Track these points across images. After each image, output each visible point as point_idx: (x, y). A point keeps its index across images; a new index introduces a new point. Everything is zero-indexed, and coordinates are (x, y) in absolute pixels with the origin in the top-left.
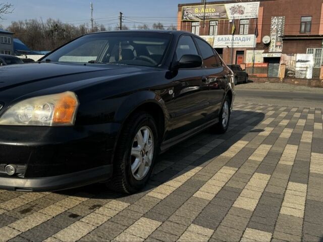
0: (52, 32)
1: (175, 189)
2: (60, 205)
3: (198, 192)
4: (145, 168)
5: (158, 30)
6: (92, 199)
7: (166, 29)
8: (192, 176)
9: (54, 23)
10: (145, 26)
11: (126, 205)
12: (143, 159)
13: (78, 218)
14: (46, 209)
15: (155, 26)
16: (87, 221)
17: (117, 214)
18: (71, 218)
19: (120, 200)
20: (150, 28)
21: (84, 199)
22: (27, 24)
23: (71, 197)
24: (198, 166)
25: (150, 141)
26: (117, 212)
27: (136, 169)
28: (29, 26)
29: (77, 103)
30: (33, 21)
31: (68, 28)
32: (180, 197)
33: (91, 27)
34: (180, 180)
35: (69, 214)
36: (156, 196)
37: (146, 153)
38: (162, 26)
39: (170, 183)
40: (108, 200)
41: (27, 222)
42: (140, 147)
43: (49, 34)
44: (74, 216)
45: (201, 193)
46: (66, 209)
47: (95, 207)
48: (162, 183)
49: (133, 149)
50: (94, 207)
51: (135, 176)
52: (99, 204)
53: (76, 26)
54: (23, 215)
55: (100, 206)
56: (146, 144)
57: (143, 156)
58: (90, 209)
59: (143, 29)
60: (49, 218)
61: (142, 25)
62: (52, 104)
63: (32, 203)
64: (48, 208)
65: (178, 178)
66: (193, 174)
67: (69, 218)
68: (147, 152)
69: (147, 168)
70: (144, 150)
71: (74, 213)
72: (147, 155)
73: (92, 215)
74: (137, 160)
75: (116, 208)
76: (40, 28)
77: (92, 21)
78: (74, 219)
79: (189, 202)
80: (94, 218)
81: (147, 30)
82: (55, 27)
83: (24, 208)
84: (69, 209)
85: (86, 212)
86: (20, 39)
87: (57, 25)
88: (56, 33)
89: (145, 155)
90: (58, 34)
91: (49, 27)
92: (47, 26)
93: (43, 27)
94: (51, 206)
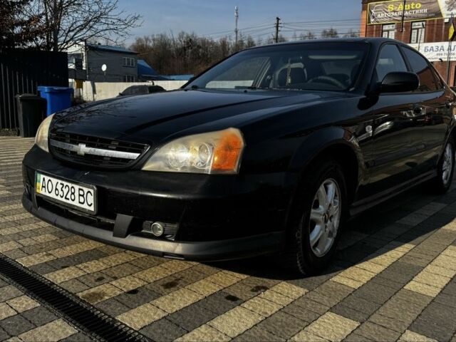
0: (185, 50)
1: (374, 275)
2: (212, 280)
3: (412, 282)
4: (327, 240)
5: (330, 38)
6: (253, 278)
7: (341, 37)
8: (399, 257)
9: (188, 37)
10: (310, 35)
11: (302, 291)
12: (326, 227)
13: (238, 302)
14: (195, 284)
15: (325, 33)
16: (251, 308)
17: (291, 303)
18: (229, 301)
19: (292, 283)
20: (317, 37)
21: (244, 277)
22: (154, 40)
23: (226, 272)
24: (406, 243)
25: (336, 201)
26: (291, 300)
27: (316, 240)
28: (156, 42)
29: (242, 143)
30: (162, 36)
31: (205, 44)
32: (383, 287)
33: (235, 41)
34: (380, 262)
35: (226, 295)
36: (345, 283)
37: (331, 218)
38: (336, 33)
39: (364, 265)
40: (276, 281)
41: (173, 300)
42: (322, 208)
43: (181, 53)
44: (233, 299)
45: (417, 285)
46: (221, 288)
47: (260, 289)
48: (353, 264)
49: (313, 211)
50: (258, 289)
51: (314, 251)
52: (264, 285)
53: (215, 40)
54: (168, 290)
55: (265, 288)
56: (330, 205)
57: (326, 221)
58: (253, 290)
59: (307, 40)
60: (200, 298)
61: (306, 33)
62: (211, 145)
63: (176, 275)
64: (197, 283)
65: (377, 258)
66: (401, 254)
67: (226, 300)
68: (332, 216)
69: (331, 240)
70: (328, 213)
71: (232, 295)
72: (331, 221)
73: (256, 300)
74: (317, 227)
75: (288, 293)
76: (170, 45)
77: (236, 32)
78: (233, 303)
79: (399, 297)
80: (259, 304)
81: (313, 40)
82: (188, 43)
83: (167, 281)
84: (225, 288)
85: (248, 295)
86: (146, 60)
87: (191, 40)
88: (190, 51)
89: (329, 222)
90: (192, 53)
91: (180, 43)
92: (179, 42)
93: (174, 44)
94: (201, 281)
